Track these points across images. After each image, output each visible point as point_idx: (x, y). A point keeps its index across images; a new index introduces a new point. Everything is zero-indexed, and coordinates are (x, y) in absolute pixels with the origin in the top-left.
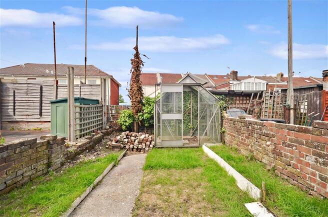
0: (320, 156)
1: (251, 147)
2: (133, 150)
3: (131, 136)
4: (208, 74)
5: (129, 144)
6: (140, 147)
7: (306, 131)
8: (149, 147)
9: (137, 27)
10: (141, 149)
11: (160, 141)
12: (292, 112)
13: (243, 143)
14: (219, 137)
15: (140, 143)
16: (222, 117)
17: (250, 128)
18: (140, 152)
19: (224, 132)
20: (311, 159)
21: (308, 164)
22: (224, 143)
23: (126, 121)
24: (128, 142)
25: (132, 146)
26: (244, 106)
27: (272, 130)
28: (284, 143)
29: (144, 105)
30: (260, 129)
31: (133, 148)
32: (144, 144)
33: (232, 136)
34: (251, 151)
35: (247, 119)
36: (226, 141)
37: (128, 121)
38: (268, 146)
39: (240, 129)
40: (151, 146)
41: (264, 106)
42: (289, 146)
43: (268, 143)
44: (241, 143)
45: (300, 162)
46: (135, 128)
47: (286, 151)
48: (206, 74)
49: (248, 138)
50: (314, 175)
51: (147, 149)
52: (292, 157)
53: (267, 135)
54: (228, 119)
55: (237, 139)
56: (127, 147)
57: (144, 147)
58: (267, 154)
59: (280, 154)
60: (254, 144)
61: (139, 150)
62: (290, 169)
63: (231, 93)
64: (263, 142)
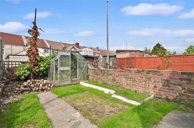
0: (126, 78)
1: (104, 79)
2: (38, 91)
3: (35, 82)
4: (62, 42)
5: (35, 87)
6: (44, 88)
7: (123, 72)
8: (50, 87)
9: (36, 10)
10: (44, 89)
11: (58, 83)
12: (108, 65)
13: (100, 79)
14: (86, 78)
15: (44, 85)
16: (88, 68)
17: (103, 72)
18: (44, 91)
19: (89, 75)
20: (124, 80)
21: (123, 81)
22: (89, 80)
23: (25, 73)
24: (34, 86)
25: (37, 88)
26: (91, 63)
27: (112, 72)
28: (116, 76)
29: (38, 62)
30: (108, 72)
31: (39, 89)
32: (46, 86)
33: (93, 76)
34: (103, 81)
35: (101, 69)
36: (90, 79)
37: (27, 72)
38: (111, 78)
39: (98, 73)
40: (52, 86)
41: (99, 63)
42: (118, 77)
43: (111, 77)
44: (98, 79)
45: (121, 81)
46: (32, 77)
47: (117, 79)
48: (61, 42)
49: (102, 76)
50: (125, 84)
51: (49, 88)
52: (119, 80)
53: (110, 74)
54: (91, 69)
55: (96, 78)
56: (34, 89)
57: (46, 88)
58: (110, 81)
59: (115, 80)
60: (105, 78)
61: (43, 90)
62: (118, 84)
63: (87, 56)
64: (109, 77)
